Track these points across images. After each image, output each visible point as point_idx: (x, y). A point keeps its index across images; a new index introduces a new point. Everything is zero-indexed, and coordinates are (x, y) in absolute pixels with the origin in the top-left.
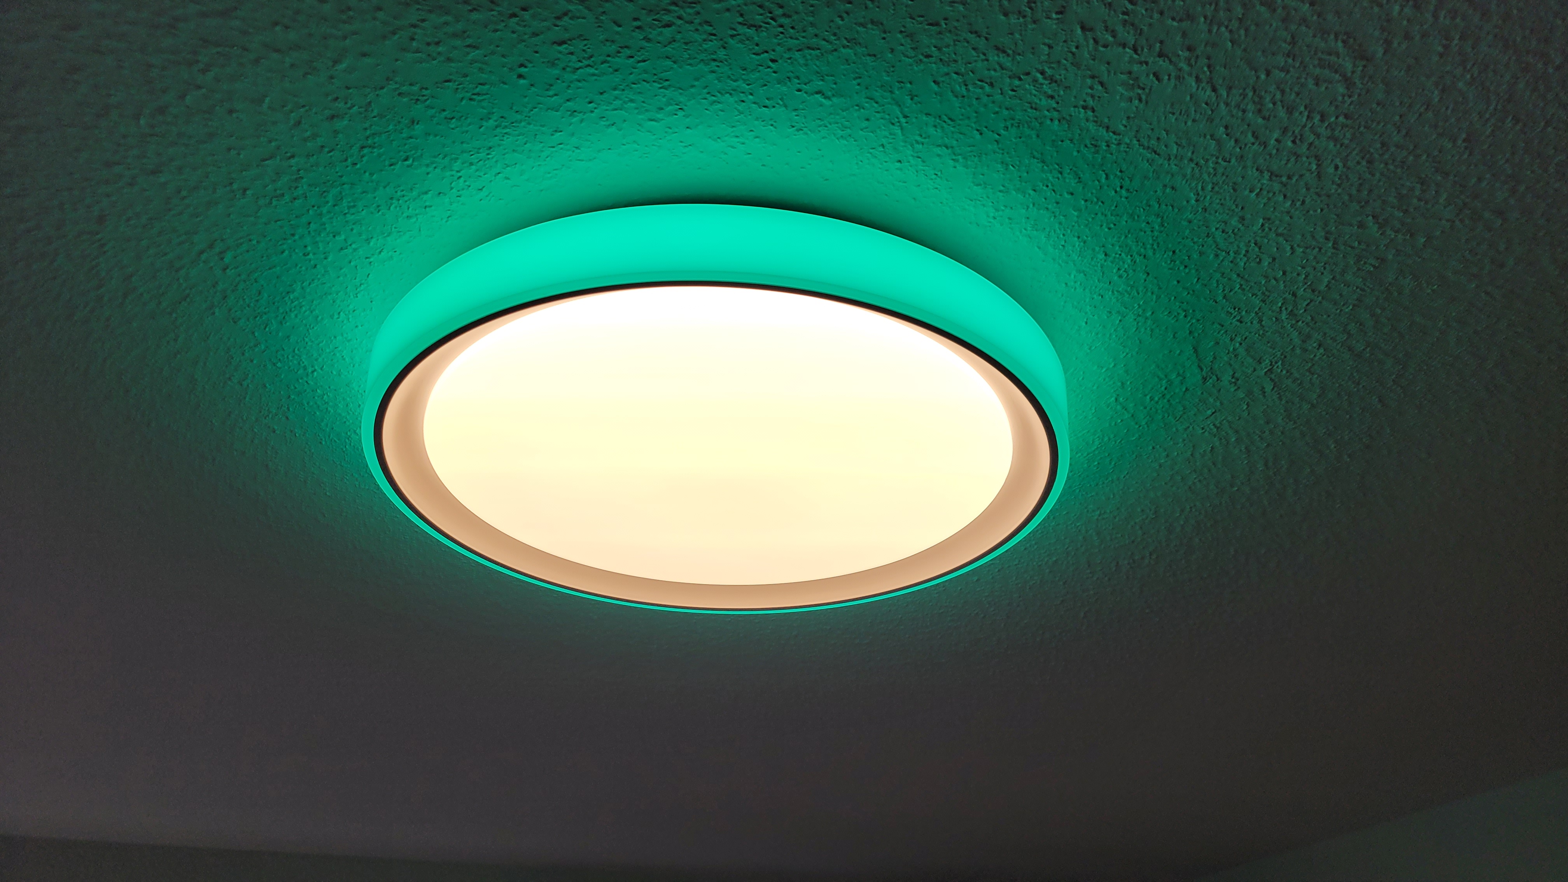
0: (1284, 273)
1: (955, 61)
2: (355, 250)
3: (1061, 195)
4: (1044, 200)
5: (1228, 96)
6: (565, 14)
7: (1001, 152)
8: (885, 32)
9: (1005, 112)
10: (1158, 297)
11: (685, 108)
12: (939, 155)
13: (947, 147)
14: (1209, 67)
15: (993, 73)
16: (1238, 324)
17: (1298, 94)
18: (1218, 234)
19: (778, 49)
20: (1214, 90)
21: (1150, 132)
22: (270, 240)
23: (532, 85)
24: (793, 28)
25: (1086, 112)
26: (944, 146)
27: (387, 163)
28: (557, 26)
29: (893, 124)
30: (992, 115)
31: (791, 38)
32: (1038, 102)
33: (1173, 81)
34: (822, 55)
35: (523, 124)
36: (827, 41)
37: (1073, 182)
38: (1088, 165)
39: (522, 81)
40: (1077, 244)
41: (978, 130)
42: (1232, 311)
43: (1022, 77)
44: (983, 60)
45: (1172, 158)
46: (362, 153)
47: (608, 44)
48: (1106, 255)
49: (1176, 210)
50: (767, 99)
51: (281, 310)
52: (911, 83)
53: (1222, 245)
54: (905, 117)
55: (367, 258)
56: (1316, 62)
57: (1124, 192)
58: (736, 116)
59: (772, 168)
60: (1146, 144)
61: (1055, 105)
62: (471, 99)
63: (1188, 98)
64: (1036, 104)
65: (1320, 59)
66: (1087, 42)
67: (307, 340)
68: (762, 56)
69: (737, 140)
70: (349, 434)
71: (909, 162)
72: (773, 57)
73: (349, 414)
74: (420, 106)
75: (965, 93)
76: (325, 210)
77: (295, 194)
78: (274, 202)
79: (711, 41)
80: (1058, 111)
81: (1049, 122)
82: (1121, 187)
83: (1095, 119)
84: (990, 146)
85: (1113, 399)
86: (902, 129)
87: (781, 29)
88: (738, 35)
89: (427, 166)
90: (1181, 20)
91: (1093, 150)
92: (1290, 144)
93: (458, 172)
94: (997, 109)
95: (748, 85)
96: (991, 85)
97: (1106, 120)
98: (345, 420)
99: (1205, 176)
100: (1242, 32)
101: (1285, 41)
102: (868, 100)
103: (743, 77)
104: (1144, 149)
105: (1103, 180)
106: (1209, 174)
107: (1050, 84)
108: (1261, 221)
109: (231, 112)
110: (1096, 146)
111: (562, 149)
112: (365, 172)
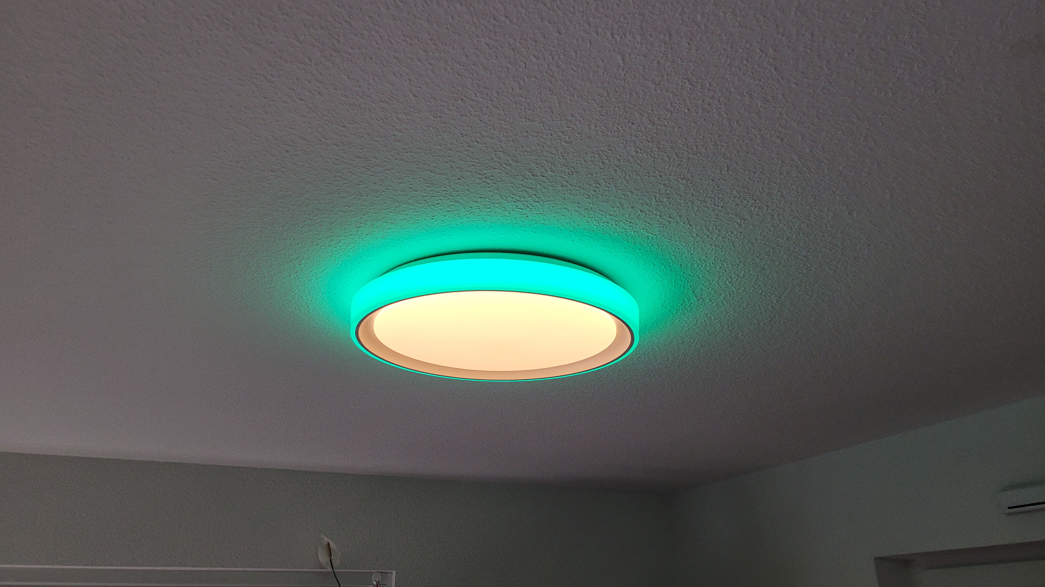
0: (725, 271)
1: (594, 218)
3: (635, 250)
5: (695, 227)
6: (452, 205)
8: (569, 211)
13: (591, 238)
14: (688, 220)
15: (608, 220)
16: (710, 285)
17: (721, 227)
18: (698, 260)
19: (529, 214)
20: (690, 225)
21: (668, 235)
23: (436, 221)
25: (643, 230)
28: (449, 208)
31: (534, 211)
33: (675, 224)
36: (547, 212)
37: (640, 247)
38: (645, 242)
39: (432, 220)
42: (707, 281)
43: (619, 221)
44: (605, 218)
45: (677, 241)
46: (366, 236)
47: (466, 212)
48: (654, 265)
53: (700, 263)
60: (667, 238)
61: (632, 228)
63: (681, 227)
64: (625, 228)
65: (728, 219)
66: (643, 214)
76: (347, 250)
77: (337, 246)
79: (504, 212)
83: (647, 232)
87: (531, 209)
90: (676, 210)
91: (647, 239)
92: (721, 238)
97: (651, 232)
99: (690, 246)
100: (698, 213)
107: (630, 223)
108: (714, 258)
109: (320, 225)
112: (366, 241)
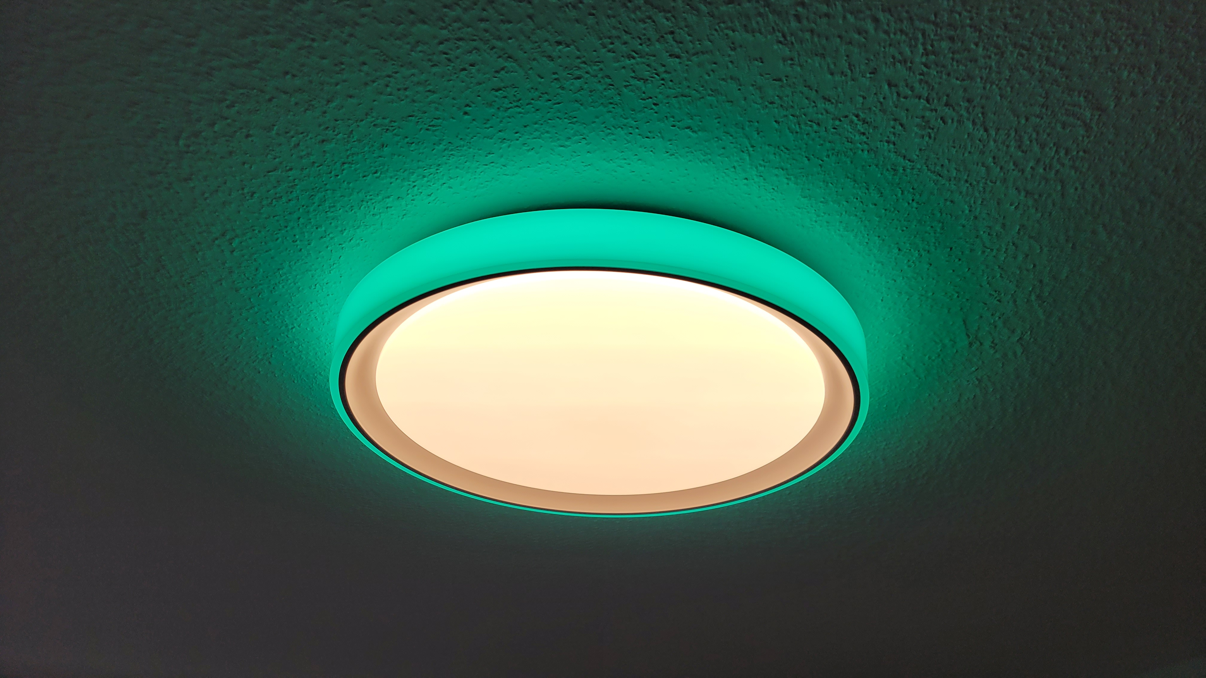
0: (1035, 266)
1: (792, 107)
2: (332, 238)
3: (867, 206)
4: (854, 209)
5: (996, 135)
6: (503, 69)
7: (824, 173)
8: (740, 85)
9: (828, 145)
10: (937, 282)
11: (587, 138)
12: (776, 175)
13: (783, 170)
14: (983, 114)
15: (820, 116)
16: (998, 303)
17: (1049, 135)
18: (985, 236)
19: (660, 96)
21: (936, 160)
22: (268, 231)
23: (474, 120)
24: (671, 81)
25: (889, 145)
26: (781, 168)
27: (361, 175)
28: (496, 77)
29: (743, 152)
30: (819, 147)
31: (670, 88)
32: (853, 137)
33: (955, 123)
34: (692, 101)
35: (465, 148)
36: (697, 91)
37: (877, 196)
38: (888, 183)
39: (466, 117)
40: (877, 241)
41: (806, 157)
42: (994, 293)
43: (842, 119)
44: (813, 107)
45: (952, 179)
46: (343, 168)
47: (533, 91)
48: (899, 250)
49: (954, 218)
50: (649, 132)
51: (272, 282)
52: (758, 122)
53: (988, 244)
54: (753, 146)
55: (340, 244)
56: (1064, 112)
57: (915, 204)
58: (625, 144)
59: (650, 182)
60: (933, 169)
61: (865, 140)
62: (427, 129)
63: (966, 136)
64: (851, 138)
65: (1066, 110)
66: (892, 95)
67: (289, 304)
68: (647, 100)
69: (625, 161)
70: (315, 375)
71: (753, 180)
72: (655, 102)
73: (317, 360)
74: (389, 134)
75: (798, 130)
76: (312, 209)
77: (290, 198)
78: (274, 202)
79: (609, 89)
80: (868, 144)
81: (860, 152)
82: (913, 200)
83: (896, 150)
84: (815, 169)
85: (900, 358)
86: (750, 155)
87: (662, 82)
88: (630, 85)
89: (391, 177)
90: (963, 80)
91: (892, 173)
93: (414, 182)
94: (822, 142)
95: (635, 122)
96: (818, 124)
97: (904, 151)
98: (313, 364)
99: (977, 195)
100: (1009, 89)
101: (1041, 96)
102: (724, 134)
103: (633, 116)
104: (931, 173)
105: (899, 195)
106: (980, 192)
107: (863, 124)
108: (1018, 227)
109: (248, 136)
110: (895, 170)
111: (493, 166)
112: (344, 182)
